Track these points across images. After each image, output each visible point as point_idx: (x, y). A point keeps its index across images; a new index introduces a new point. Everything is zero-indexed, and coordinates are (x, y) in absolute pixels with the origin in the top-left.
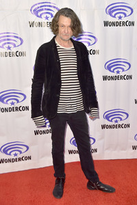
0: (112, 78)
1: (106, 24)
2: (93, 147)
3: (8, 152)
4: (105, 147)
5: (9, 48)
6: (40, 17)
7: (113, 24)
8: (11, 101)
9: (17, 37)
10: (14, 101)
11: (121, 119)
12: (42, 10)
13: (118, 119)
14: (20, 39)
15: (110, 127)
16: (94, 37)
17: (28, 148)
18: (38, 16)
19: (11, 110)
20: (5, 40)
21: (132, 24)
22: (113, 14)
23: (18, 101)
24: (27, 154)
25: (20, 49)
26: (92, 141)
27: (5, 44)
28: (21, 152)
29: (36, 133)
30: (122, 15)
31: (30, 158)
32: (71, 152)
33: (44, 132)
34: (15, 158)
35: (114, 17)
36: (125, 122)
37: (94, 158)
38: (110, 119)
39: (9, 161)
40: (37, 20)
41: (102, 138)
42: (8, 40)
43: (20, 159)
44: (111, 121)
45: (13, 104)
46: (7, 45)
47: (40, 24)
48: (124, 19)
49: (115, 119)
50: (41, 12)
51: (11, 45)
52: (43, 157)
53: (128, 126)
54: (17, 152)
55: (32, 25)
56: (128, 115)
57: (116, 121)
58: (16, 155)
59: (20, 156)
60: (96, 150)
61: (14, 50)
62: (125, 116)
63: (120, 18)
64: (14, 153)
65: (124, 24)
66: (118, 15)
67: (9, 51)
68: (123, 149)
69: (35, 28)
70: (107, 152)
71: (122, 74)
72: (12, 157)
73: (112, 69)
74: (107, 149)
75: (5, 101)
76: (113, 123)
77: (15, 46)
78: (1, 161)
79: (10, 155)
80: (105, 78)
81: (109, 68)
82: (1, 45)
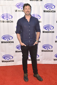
0: (46, 32)
3: (5, 58)
4: (43, 59)
6: (19, 8)
8: (7, 39)
9: (10, 15)
11: (49, 48)
13: (48, 48)
14: (12, 16)
15: (45, 51)
17: (13, 57)
18: (18, 8)
19: (7, 42)
20: (6, 16)
21: (55, 12)
23: (10, 39)
24: (12, 60)
25: (11, 20)
26: (38, 56)
28: (10, 59)
29: (16, 52)
30: (51, 8)
31: (13, 61)
33: (19, 52)
34: (8, 61)
35: (48, 9)
36: (51, 50)
37: (38, 63)
38: (45, 48)
39: (6, 61)
40: (18, 9)
41: (42, 55)
42: (7, 16)
43: (9, 61)
47: (19, 11)
48: (52, 10)
49: (47, 48)
51: (8, 18)
52: (18, 61)
53: (52, 51)
54: (9, 59)
56: (52, 47)
57: (48, 49)
58: (8, 59)
60: (39, 60)
62: (51, 47)
66: (49, 8)
67: (7, 20)
68: (50, 60)
70: (44, 61)
72: (7, 60)
73: (46, 29)
74: (43, 60)
75: (5, 39)
76: (46, 50)
77: (9, 19)
78: (3, 61)
79: (6, 59)
80: (43, 32)
81: (45, 28)
82: (4, 18)
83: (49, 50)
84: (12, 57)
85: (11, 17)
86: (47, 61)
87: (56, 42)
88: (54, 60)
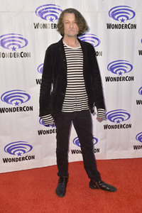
0: (115, 79)
1: (109, 26)
2: (96, 147)
3: (12, 152)
4: (107, 147)
5: (14, 49)
6: (45, 18)
7: (116, 27)
8: (15, 101)
9: (22, 38)
10: (18, 101)
11: (123, 120)
12: (47, 12)
13: (120, 120)
14: (25, 40)
15: (112, 127)
16: (97, 39)
17: (31, 147)
18: (43, 18)
19: (15, 110)
20: (10, 41)
21: (134, 26)
22: (116, 17)
23: (22, 102)
24: (30, 154)
25: (25, 50)
27: (10, 45)
28: (24, 152)
29: (40, 132)
31: (33, 157)
32: (73, 152)
33: (48, 132)
35: (117, 20)
36: (127, 122)
37: (97, 158)
38: (112, 119)
39: (13, 160)
40: (42, 22)
41: (105, 137)
42: (13, 41)
43: (23, 159)
44: (113, 121)
45: (17, 104)
46: (12, 46)
47: (45, 26)
48: (127, 22)
50: (46, 14)
51: (15, 46)
52: (46, 156)
53: (130, 126)
54: (21, 152)
55: (36, 26)
56: (129, 116)
57: (118, 122)
58: (19, 154)
59: (23, 155)
60: (98, 150)
61: (18, 51)
62: (127, 116)
63: (123, 20)
64: (18, 152)
65: (127, 26)
66: (121, 18)
67: (14, 52)
68: (124, 149)
69: (40, 30)
70: (109, 152)
71: (124, 75)
73: (114, 71)
74: (110, 149)
75: (9, 101)
76: (115, 123)
77: (20, 47)
78: (5, 161)
79: (14, 154)
80: (108, 79)
81: (111, 70)
82: (6, 45)
83: (122, 123)
84: (29, 148)
85: (24, 43)
86: (117, 152)
87: (138, 102)
88: (136, 147)
